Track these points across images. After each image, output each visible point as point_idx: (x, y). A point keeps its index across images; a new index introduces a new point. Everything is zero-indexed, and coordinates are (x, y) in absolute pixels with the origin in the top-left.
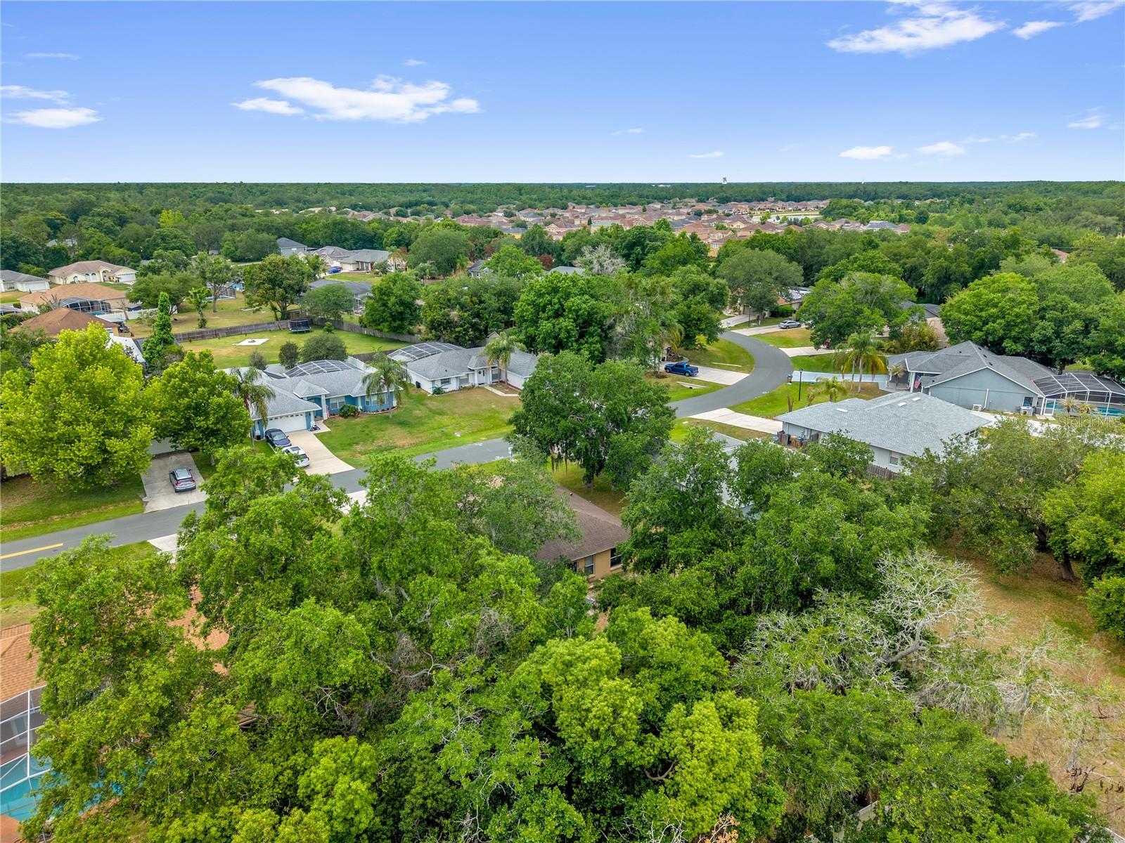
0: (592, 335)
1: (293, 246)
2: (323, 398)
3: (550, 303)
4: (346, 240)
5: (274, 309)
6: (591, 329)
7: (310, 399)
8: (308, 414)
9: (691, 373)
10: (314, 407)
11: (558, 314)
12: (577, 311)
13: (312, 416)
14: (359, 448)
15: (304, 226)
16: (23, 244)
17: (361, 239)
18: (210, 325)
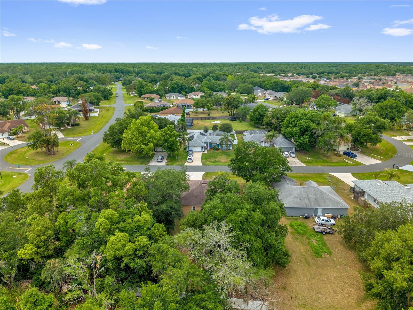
0: (306, 135)
1: (259, 89)
2: (209, 143)
3: (294, 121)
4: (277, 88)
5: (229, 112)
6: (307, 133)
7: (205, 143)
8: (202, 147)
9: (354, 156)
10: (205, 145)
11: (295, 126)
12: (301, 126)
13: (203, 148)
14: (209, 160)
15: (266, 82)
16: (183, 86)
17: (283, 88)
18: (211, 115)
